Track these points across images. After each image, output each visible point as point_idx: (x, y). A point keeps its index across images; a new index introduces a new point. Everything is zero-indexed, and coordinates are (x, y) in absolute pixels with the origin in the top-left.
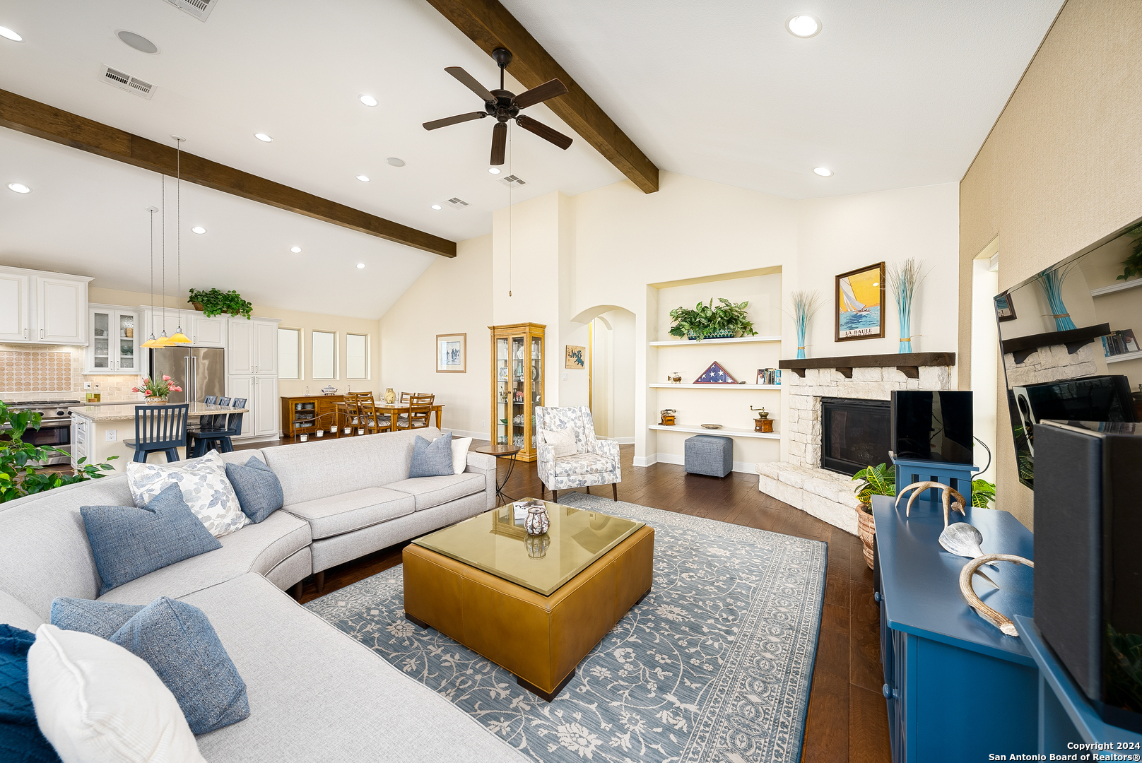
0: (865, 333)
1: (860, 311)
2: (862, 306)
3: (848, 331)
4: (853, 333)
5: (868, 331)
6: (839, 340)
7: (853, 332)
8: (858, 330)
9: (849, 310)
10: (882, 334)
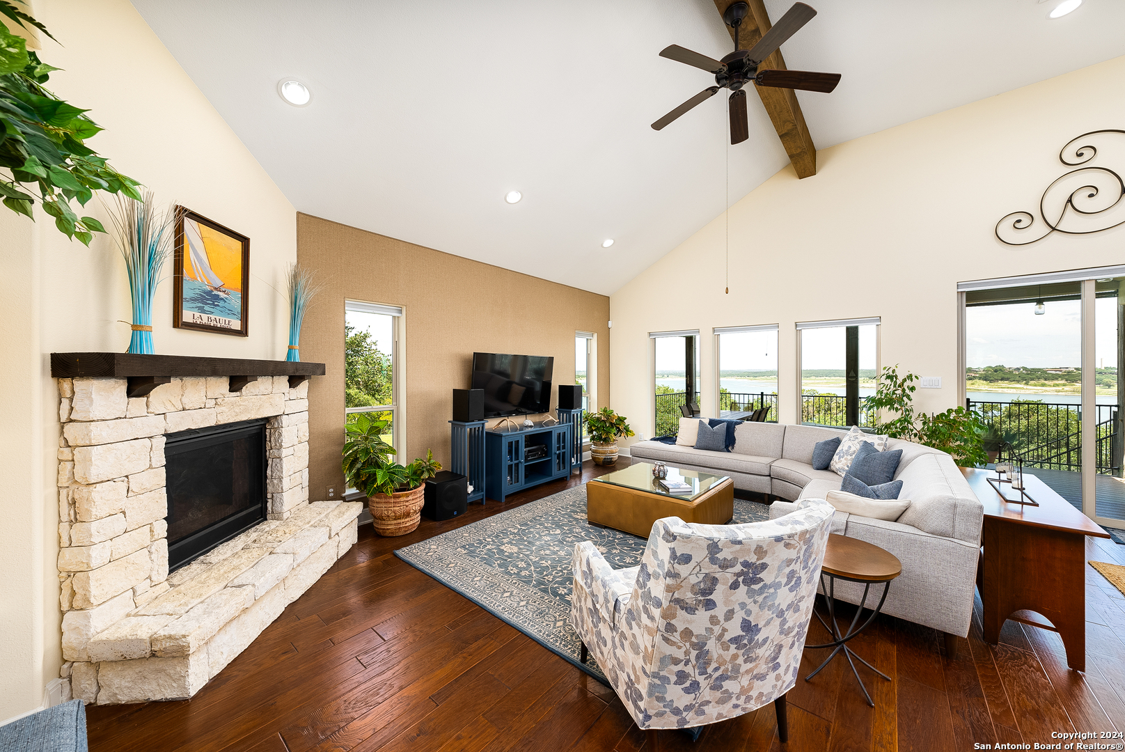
1: (216, 289)
2: (219, 283)
3: (197, 315)
4: (205, 319)
5: (227, 322)
6: (178, 323)
7: (205, 317)
8: (213, 317)
9: (199, 279)
10: (243, 332)
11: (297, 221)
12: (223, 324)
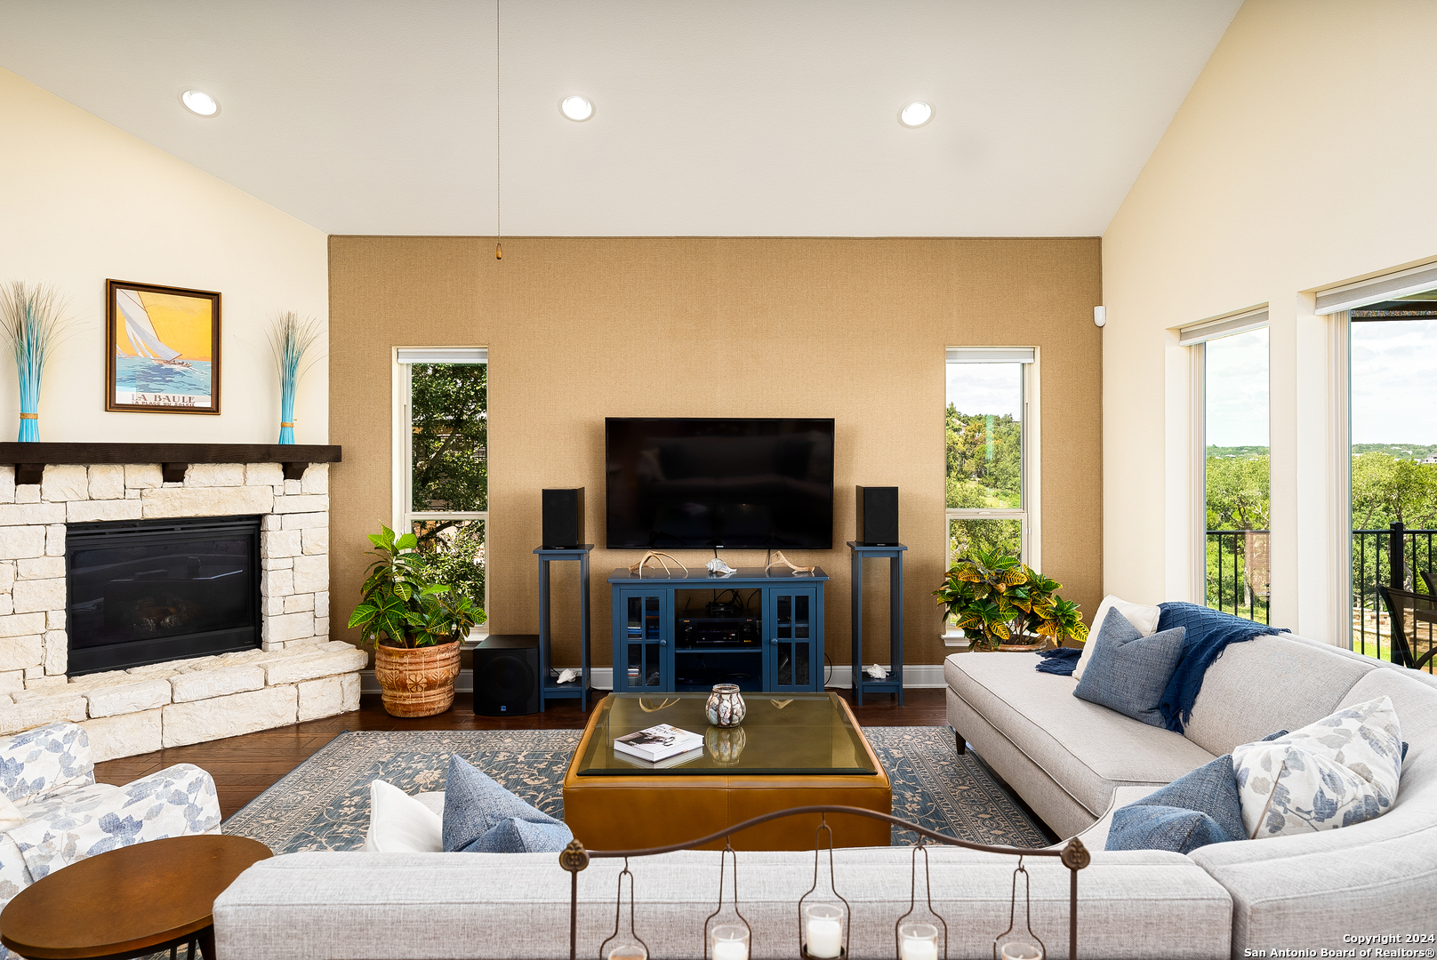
0: (180, 403)
1: (168, 362)
2: (172, 355)
4: (150, 399)
5: (187, 399)
6: (111, 405)
8: (163, 395)
9: (140, 354)
10: (215, 410)
11: (329, 248)
12: (181, 402)
